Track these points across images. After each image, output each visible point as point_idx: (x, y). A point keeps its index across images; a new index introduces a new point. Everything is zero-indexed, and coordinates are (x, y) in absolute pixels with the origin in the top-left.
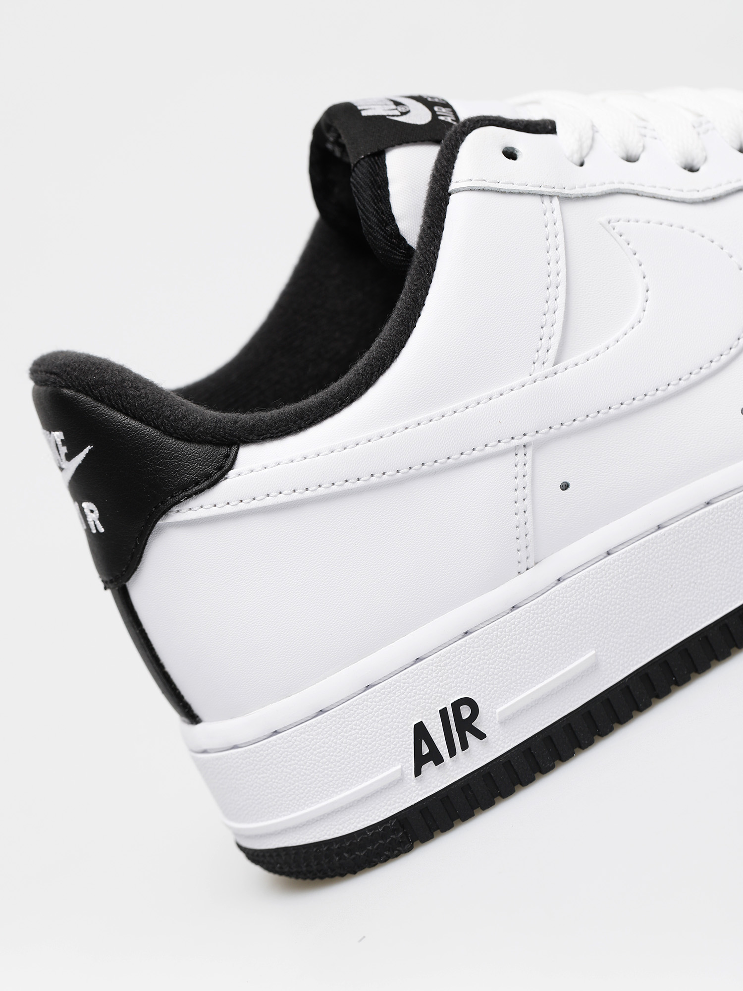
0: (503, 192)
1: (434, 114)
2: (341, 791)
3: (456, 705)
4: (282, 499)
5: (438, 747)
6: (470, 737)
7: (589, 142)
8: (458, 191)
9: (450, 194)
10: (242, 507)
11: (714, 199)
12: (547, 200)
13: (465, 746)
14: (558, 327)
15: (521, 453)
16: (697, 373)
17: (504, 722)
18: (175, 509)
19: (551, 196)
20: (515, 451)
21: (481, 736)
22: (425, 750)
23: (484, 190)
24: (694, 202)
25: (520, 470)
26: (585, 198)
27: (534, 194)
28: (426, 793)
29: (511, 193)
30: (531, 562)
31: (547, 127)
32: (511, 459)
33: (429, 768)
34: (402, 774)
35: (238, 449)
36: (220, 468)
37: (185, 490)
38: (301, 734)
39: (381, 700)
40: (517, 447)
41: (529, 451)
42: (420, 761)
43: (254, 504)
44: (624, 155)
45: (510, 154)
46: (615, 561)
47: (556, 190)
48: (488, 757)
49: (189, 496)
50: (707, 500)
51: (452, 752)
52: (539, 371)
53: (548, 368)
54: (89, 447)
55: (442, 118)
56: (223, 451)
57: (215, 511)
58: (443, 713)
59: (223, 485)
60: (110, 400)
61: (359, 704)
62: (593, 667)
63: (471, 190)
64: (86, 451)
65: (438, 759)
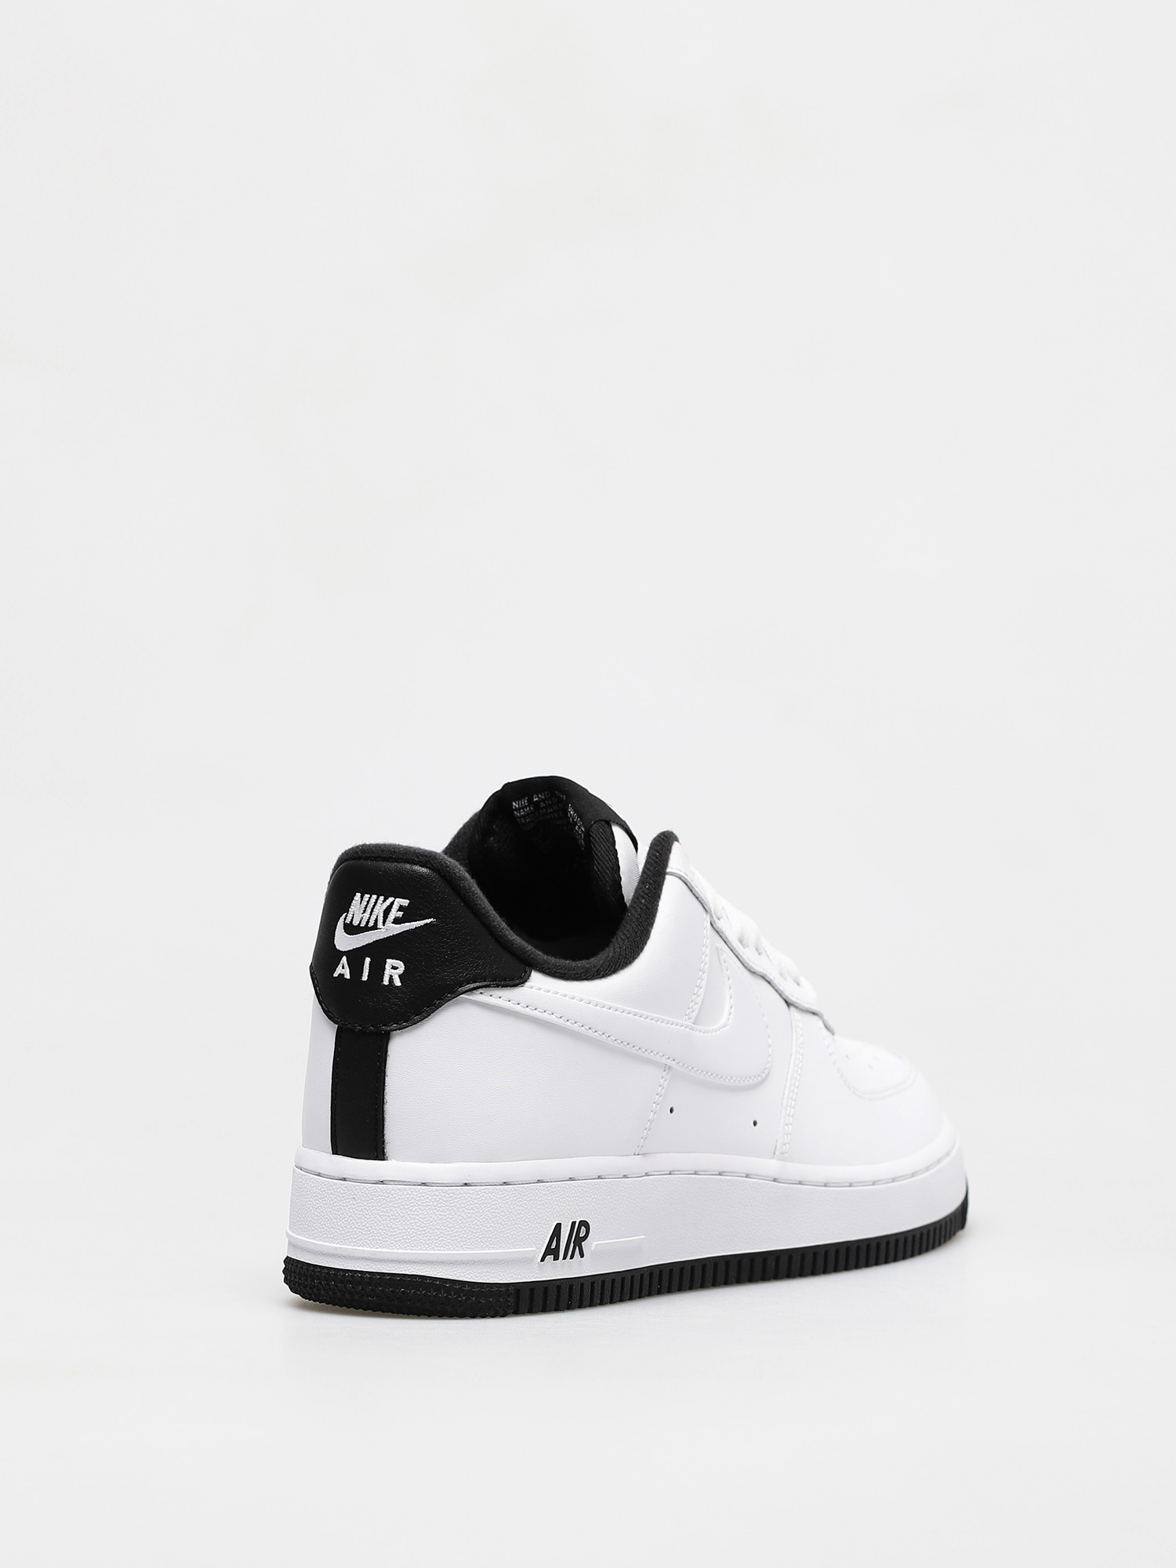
0: (692, 892)
2: (493, 1248)
3: (581, 1224)
5: (561, 1247)
6: (577, 1251)
8: (673, 874)
9: (667, 874)
13: (572, 1256)
14: (700, 1001)
15: (666, 1072)
18: (481, 990)
21: (583, 1253)
22: (554, 1244)
25: (663, 1083)
28: (539, 1277)
29: (694, 895)
30: (642, 1151)
33: (548, 1259)
34: (534, 1255)
35: (532, 971)
36: (520, 977)
38: (489, 1192)
40: (667, 1066)
42: (548, 1251)
48: (578, 1273)
51: (565, 1257)
52: (687, 1022)
53: (691, 1024)
54: (431, 920)
56: (522, 967)
58: (574, 1223)
61: (533, 1190)
64: (428, 921)
65: (557, 1256)
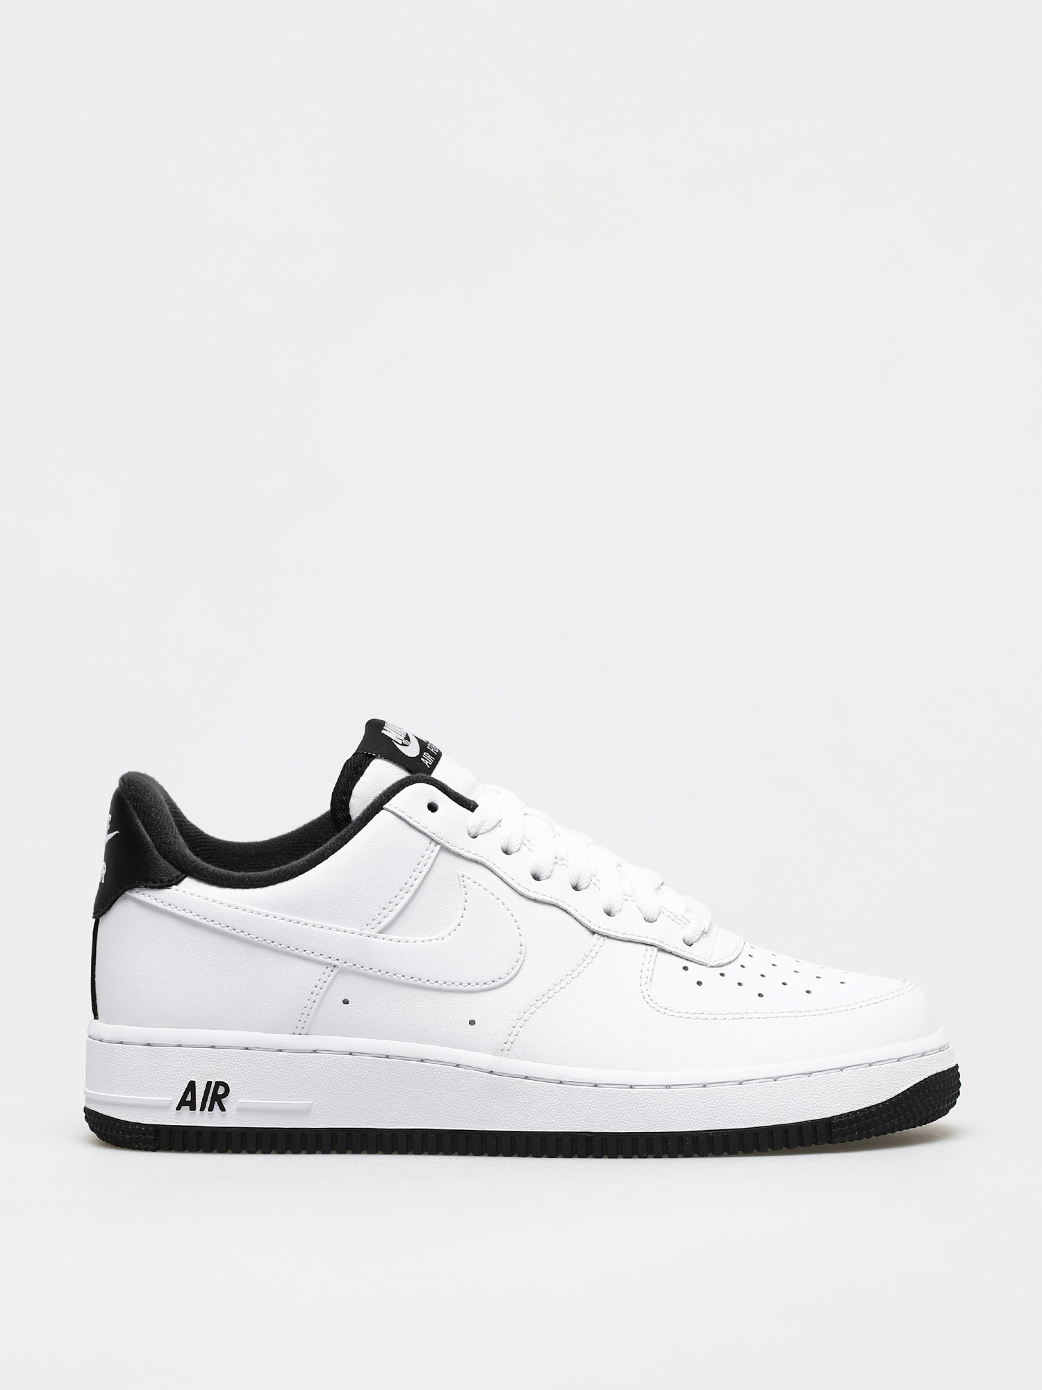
0: (411, 825)
1: (421, 755)
3: (218, 1084)
4: (189, 916)
5: (197, 1101)
6: (216, 1105)
7: (488, 828)
8: (387, 810)
9: (382, 809)
10: (168, 908)
11: (535, 901)
12: (433, 844)
13: (211, 1109)
14: (392, 915)
15: (330, 969)
16: (457, 985)
17: (239, 1110)
18: (137, 890)
19: (438, 843)
20: (328, 965)
21: (223, 1109)
22: (189, 1098)
23: (400, 817)
24: (522, 895)
25: (324, 978)
26: (459, 855)
27: (428, 836)
28: (177, 1123)
29: (414, 828)
30: (304, 1031)
31: (471, 806)
32: (323, 968)
33: (186, 1108)
34: (170, 1104)
35: (186, 877)
36: (170, 881)
37: (146, 883)
39: (180, 1057)
40: (330, 964)
41: (335, 971)
42: (183, 1103)
43: (175, 911)
44: (504, 847)
45: (432, 808)
46: (350, 1059)
47: (442, 841)
48: (221, 1124)
49: (146, 887)
50: (423, 1058)
51: (202, 1109)
52: (367, 931)
53: (373, 932)
54: (117, 832)
55: (422, 759)
56: (178, 873)
57: (154, 902)
58: (209, 1083)
59: (166, 891)
60: (139, 812)
61: (168, 1052)
62: (307, 1111)
63: (393, 813)
64: (115, 833)
65: (193, 1108)
